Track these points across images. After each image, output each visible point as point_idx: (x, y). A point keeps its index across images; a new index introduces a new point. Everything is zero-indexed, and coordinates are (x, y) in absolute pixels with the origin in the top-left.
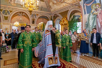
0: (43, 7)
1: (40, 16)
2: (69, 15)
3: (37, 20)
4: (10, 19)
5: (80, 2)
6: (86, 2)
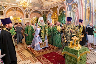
0: (35, 2)
2: (59, 10)
3: (31, 15)
4: (5, 14)
6: (68, 2)
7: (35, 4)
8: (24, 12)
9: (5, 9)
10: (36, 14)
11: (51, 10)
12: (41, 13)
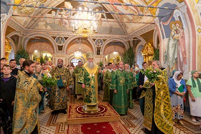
0: (112, 27)
1: (110, 41)
3: (105, 49)
5: (155, 19)
6: (162, 20)
7: (112, 30)
8: (94, 45)
10: (115, 48)
11: (141, 39)
12: (124, 45)
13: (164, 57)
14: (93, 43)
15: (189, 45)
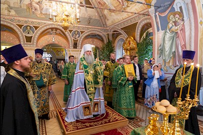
0: (91, 17)
1: (88, 34)
3: (82, 42)
4: (35, 41)
5: (150, 10)
6: (158, 10)
7: (91, 21)
8: (70, 37)
9: (35, 32)
10: (93, 41)
12: (102, 38)
13: (158, 50)
14: (70, 35)
15: (190, 38)
